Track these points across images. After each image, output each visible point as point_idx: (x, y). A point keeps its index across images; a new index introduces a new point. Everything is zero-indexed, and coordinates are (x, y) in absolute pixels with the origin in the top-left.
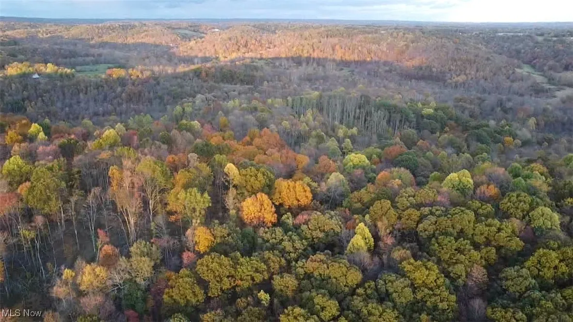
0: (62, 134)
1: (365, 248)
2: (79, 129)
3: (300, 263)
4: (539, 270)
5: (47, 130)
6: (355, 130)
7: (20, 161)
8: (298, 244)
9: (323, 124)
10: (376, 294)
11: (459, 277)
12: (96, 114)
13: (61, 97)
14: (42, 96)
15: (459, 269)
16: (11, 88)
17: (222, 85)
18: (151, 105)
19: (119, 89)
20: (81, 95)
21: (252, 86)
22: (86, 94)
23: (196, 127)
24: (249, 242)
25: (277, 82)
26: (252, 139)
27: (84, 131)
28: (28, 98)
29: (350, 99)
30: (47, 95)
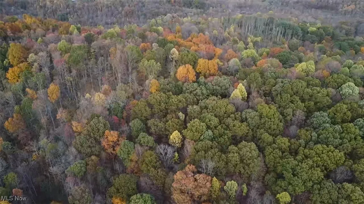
0: (86, 31)
1: (241, 97)
2: (96, 30)
3: (204, 101)
4: (335, 114)
5: (78, 29)
6: (259, 39)
7: (66, 43)
8: (204, 92)
9: (240, 34)
10: (240, 118)
11: (289, 115)
12: (107, 23)
13: (87, 13)
14: (77, 12)
15: (289, 111)
16: (61, 7)
17: (184, 8)
18: (139, 19)
19: (121, 9)
20: (99, 12)
21: (202, 10)
22: (101, 11)
23: (161, 30)
24: (179, 89)
25: (219, 8)
26: (192, 39)
27: (98, 30)
28: (69, 13)
29: (261, 20)
30: (80, 12)
